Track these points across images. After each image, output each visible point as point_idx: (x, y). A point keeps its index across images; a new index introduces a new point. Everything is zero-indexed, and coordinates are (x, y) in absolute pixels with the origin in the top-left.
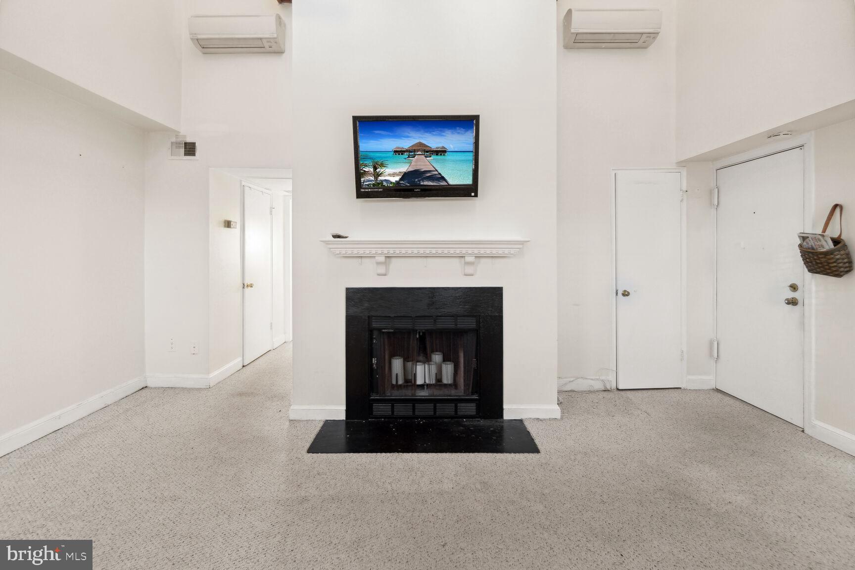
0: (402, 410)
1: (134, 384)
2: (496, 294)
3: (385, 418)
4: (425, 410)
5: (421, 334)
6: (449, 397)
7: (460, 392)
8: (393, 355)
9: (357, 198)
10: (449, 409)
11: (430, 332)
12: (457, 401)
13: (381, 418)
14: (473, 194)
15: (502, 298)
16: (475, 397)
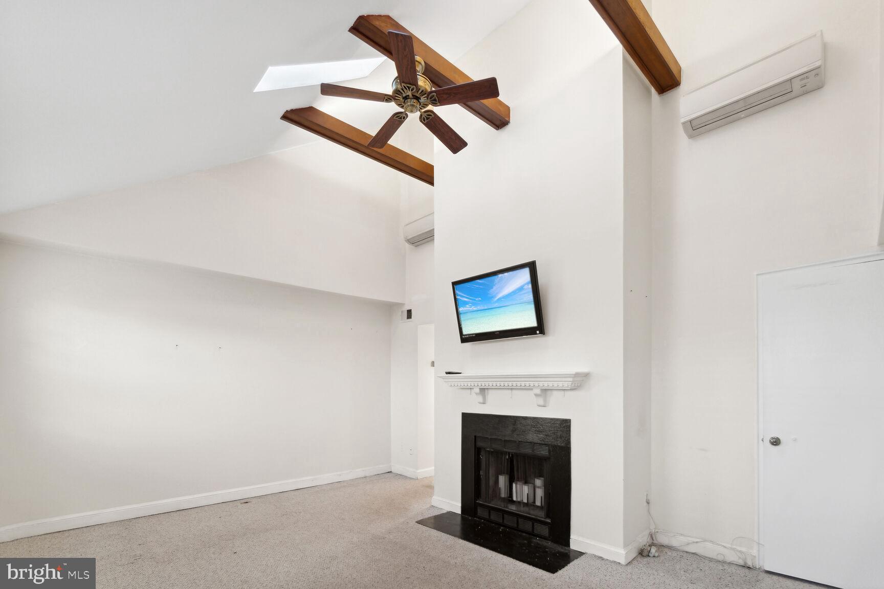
0: (494, 517)
1: (383, 468)
2: (564, 426)
3: (484, 520)
4: (510, 521)
5: (511, 456)
6: (528, 515)
7: (541, 515)
8: (499, 473)
9: (462, 343)
10: (528, 526)
11: (517, 455)
12: (535, 521)
13: (482, 519)
14: (538, 332)
15: (570, 430)
16: (549, 521)
